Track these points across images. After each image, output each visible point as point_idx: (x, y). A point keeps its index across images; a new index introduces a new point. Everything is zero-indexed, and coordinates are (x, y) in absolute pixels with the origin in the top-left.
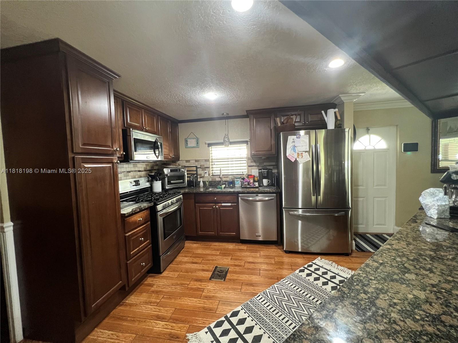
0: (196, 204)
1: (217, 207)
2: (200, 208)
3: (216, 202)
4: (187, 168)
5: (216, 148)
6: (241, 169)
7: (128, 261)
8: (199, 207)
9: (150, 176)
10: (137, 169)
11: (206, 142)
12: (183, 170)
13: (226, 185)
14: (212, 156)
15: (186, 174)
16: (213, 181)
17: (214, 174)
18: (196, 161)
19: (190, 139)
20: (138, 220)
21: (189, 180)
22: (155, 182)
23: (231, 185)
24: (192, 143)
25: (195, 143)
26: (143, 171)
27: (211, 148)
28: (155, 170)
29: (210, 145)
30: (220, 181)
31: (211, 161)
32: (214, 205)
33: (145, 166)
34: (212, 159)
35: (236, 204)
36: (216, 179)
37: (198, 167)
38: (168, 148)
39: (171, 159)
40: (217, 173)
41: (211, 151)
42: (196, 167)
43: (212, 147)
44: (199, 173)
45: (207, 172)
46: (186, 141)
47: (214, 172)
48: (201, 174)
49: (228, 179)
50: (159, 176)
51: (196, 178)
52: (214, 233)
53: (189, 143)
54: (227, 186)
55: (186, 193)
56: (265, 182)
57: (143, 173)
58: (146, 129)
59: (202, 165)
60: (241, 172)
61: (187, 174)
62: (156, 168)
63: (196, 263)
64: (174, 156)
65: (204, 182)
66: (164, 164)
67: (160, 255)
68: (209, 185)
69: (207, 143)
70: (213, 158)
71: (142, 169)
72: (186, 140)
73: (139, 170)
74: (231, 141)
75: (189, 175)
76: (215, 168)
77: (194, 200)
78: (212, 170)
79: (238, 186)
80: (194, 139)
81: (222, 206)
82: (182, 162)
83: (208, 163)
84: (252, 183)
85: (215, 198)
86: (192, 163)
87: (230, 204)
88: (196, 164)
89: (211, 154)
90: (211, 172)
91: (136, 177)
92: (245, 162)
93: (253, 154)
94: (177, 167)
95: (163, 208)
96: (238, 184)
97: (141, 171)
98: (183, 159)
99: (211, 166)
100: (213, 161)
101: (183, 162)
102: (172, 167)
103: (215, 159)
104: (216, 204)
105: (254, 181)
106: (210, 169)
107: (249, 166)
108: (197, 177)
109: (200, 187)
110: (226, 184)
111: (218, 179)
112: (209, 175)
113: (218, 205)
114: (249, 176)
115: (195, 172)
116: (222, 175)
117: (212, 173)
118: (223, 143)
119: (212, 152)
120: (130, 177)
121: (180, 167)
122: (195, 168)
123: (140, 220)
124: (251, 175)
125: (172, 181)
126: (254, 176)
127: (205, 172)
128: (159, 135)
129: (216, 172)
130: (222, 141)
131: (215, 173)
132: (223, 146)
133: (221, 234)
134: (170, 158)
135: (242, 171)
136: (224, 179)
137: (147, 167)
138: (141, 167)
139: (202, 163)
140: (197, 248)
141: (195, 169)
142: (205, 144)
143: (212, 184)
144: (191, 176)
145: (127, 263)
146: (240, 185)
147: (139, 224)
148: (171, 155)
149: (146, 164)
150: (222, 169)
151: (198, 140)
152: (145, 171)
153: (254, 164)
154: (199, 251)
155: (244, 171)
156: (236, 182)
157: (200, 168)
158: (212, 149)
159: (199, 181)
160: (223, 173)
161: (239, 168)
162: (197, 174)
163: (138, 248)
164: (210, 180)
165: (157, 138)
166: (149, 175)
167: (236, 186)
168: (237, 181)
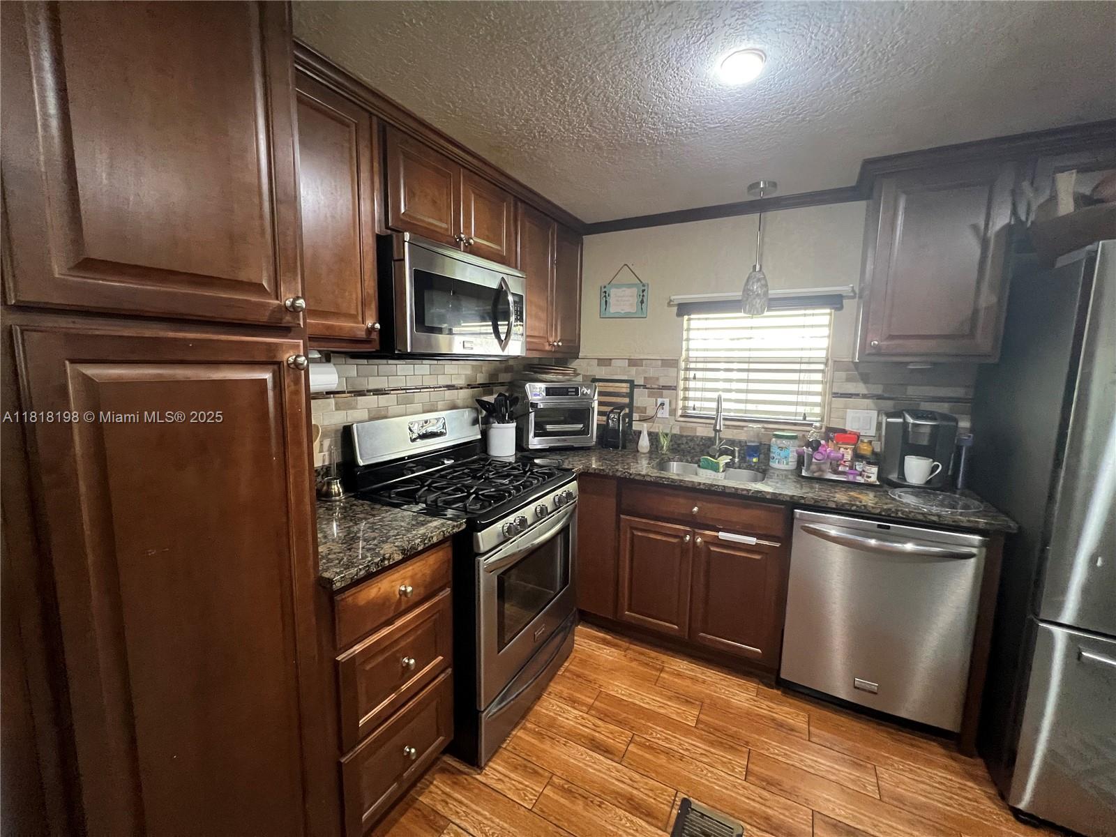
0: (622, 516)
1: (699, 540)
2: (636, 533)
3: (697, 524)
4: (601, 384)
5: (706, 319)
6: (797, 404)
7: (343, 754)
8: (632, 528)
9: (483, 404)
10: (443, 381)
11: (672, 298)
12: (585, 391)
13: (734, 457)
14: (688, 350)
15: (595, 404)
16: (686, 436)
17: (690, 412)
18: (633, 363)
19: (618, 286)
20: (397, 593)
21: (605, 423)
22: (496, 425)
23: (755, 460)
24: (623, 300)
25: (635, 300)
26: (461, 388)
27: (689, 320)
28: (502, 384)
29: (684, 309)
30: (711, 441)
31: (683, 365)
32: (687, 533)
33: (469, 372)
34: (687, 360)
35: (778, 545)
36: (695, 429)
37: (635, 384)
38: (543, 315)
39: (551, 351)
40: (701, 409)
41: (688, 330)
42: (631, 382)
43: (692, 316)
44: (639, 405)
45: (667, 401)
46: (605, 295)
47: (691, 404)
48: (645, 408)
49: (742, 436)
50: (511, 407)
51: (627, 420)
52: (676, 627)
53: (612, 300)
54: (737, 460)
55: (591, 473)
56: (917, 469)
57: (464, 394)
58: (470, 244)
59: (651, 378)
60: (796, 414)
61: (600, 404)
62: (505, 377)
63: (606, 751)
64: (560, 344)
65: (654, 437)
66: (530, 368)
67: (478, 708)
68: (669, 449)
69: (676, 302)
70: (692, 354)
71: (461, 381)
72: (603, 290)
73: (449, 383)
74: (773, 293)
75: (608, 409)
76: (696, 389)
77: (614, 500)
78: (685, 399)
79: (783, 466)
80: (630, 286)
81: (716, 542)
82: (584, 366)
83: (672, 371)
84: (847, 464)
85: (696, 509)
86: (619, 370)
87: (752, 540)
88: (632, 374)
89: (688, 340)
90: (680, 404)
91: (439, 407)
92: (819, 377)
93: (875, 347)
94: (569, 380)
95: (502, 539)
96: (783, 459)
97: (457, 389)
98: (590, 355)
99: (681, 384)
100: (692, 366)
101: (588, 365)
102: (555, 378)
103: (698, 360)
104: (696, 530)
105: (858, 456)
106: (677, 395)
107: (836, 395)
108: (630, 415)
109: (638, 451)
110: (732, 453)
111: (703, 431)
112: (673, 412)
113: (702, 535)
114: (835, 434)
115: (626, 400)
116: (725, 419)
117: (685, 408)
118: (739, 301)
119: (692, 334)
120: (419, 407)
121: (580, 378)
122: (628, 385)
123: (405, 592)
124: (844, 431)
125: (548, 427)
126: (857, 437)
127: (660, 401)
128: (516, 267)
129: (698, 404)
130: (737, 294)
131: (694, 409)
132: (742, 314)
133: (702, 637)
134: (547, 348)
135: (801, 409)
136: (727, 434)
137: (478, 375)
138: (457, 374)
139: (651, 373)
140: (613, 670)
141: (628, 391)
142: (669, 304)
143: (679, 445)
144: (612, 412)
145: (340, 764)
146: (792, 465)
147: (403, 607)
148: (551, 340)
149: (473, 366)
150: (725, 395)
151: (643, 291)
152: (469, 386)
153: (861, 388)
154: (620, 688)
155: (807, 409)
156: (774, 449)
157: (645, 387)
158: (692, 322)
159: (635, 432)
160: (726, 410)
161: (793, 398)
162: (630, 405)
163: (393, 696)
164: (676, 431)
165: (505, 276)
166: (479, 402)
167: (774, 464)
168: (781, 448)
